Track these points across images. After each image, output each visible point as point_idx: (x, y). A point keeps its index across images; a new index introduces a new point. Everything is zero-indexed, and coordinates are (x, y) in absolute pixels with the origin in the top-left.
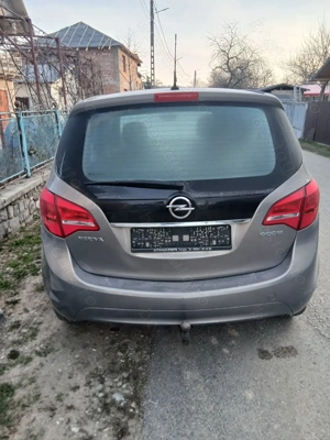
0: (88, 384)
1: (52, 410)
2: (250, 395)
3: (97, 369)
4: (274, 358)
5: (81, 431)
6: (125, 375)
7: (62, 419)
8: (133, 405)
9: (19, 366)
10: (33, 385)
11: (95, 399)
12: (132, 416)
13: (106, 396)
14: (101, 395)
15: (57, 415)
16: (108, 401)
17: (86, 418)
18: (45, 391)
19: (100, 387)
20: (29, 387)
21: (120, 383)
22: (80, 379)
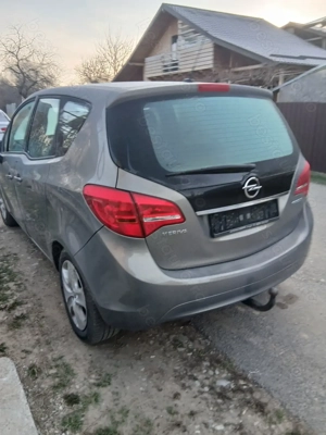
0: (184, 386)
1: (178, 425)
2: (306, 336)
3: (175, 371)
4: (290, 306)
5: (225, 425)
6: (206, 364)
7: (197, 427)
8: (242, 382)
9: (91, 407)
10: (131, 416)
11: (206, 395)
12: (251, 391)
13: (212, 388)
14: (206, 389)
15: (189, 427)
16: (218, 390)
17: (217, 414)
18: (149, 414)
19: (197, 383)
20: (128, 420)
21: (211, 372)
22: (171, 386)
